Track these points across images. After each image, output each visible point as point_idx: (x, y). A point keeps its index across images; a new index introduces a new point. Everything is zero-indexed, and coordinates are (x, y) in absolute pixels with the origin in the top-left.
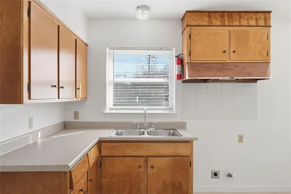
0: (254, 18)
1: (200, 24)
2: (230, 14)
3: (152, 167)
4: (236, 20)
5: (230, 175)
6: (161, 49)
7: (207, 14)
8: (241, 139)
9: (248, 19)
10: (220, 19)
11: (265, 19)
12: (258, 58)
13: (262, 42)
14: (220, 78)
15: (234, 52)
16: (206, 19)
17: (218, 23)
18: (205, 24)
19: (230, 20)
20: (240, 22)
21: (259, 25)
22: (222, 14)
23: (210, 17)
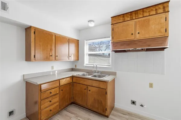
0: (154, 9)
1: (118, 22)
2: (136, 12)
3: (90, 91)
4: (140, 14)
5: (142, 106)
6: (105, 38)
7: (122, 16)
8: (151, 85)
9: (149, 12)
10: (130, 17)
11: (164, 8)
12: (158, 35)
13: (161, 24)
14: (131, 49)
15: (139, 33)
16: (122, 18)
17: (129, 19)
18: (121, 21)
19: (137, 15)
20: (143, 14)
21: (158, 13)
22: (131, 13)
23: (123, 17)
